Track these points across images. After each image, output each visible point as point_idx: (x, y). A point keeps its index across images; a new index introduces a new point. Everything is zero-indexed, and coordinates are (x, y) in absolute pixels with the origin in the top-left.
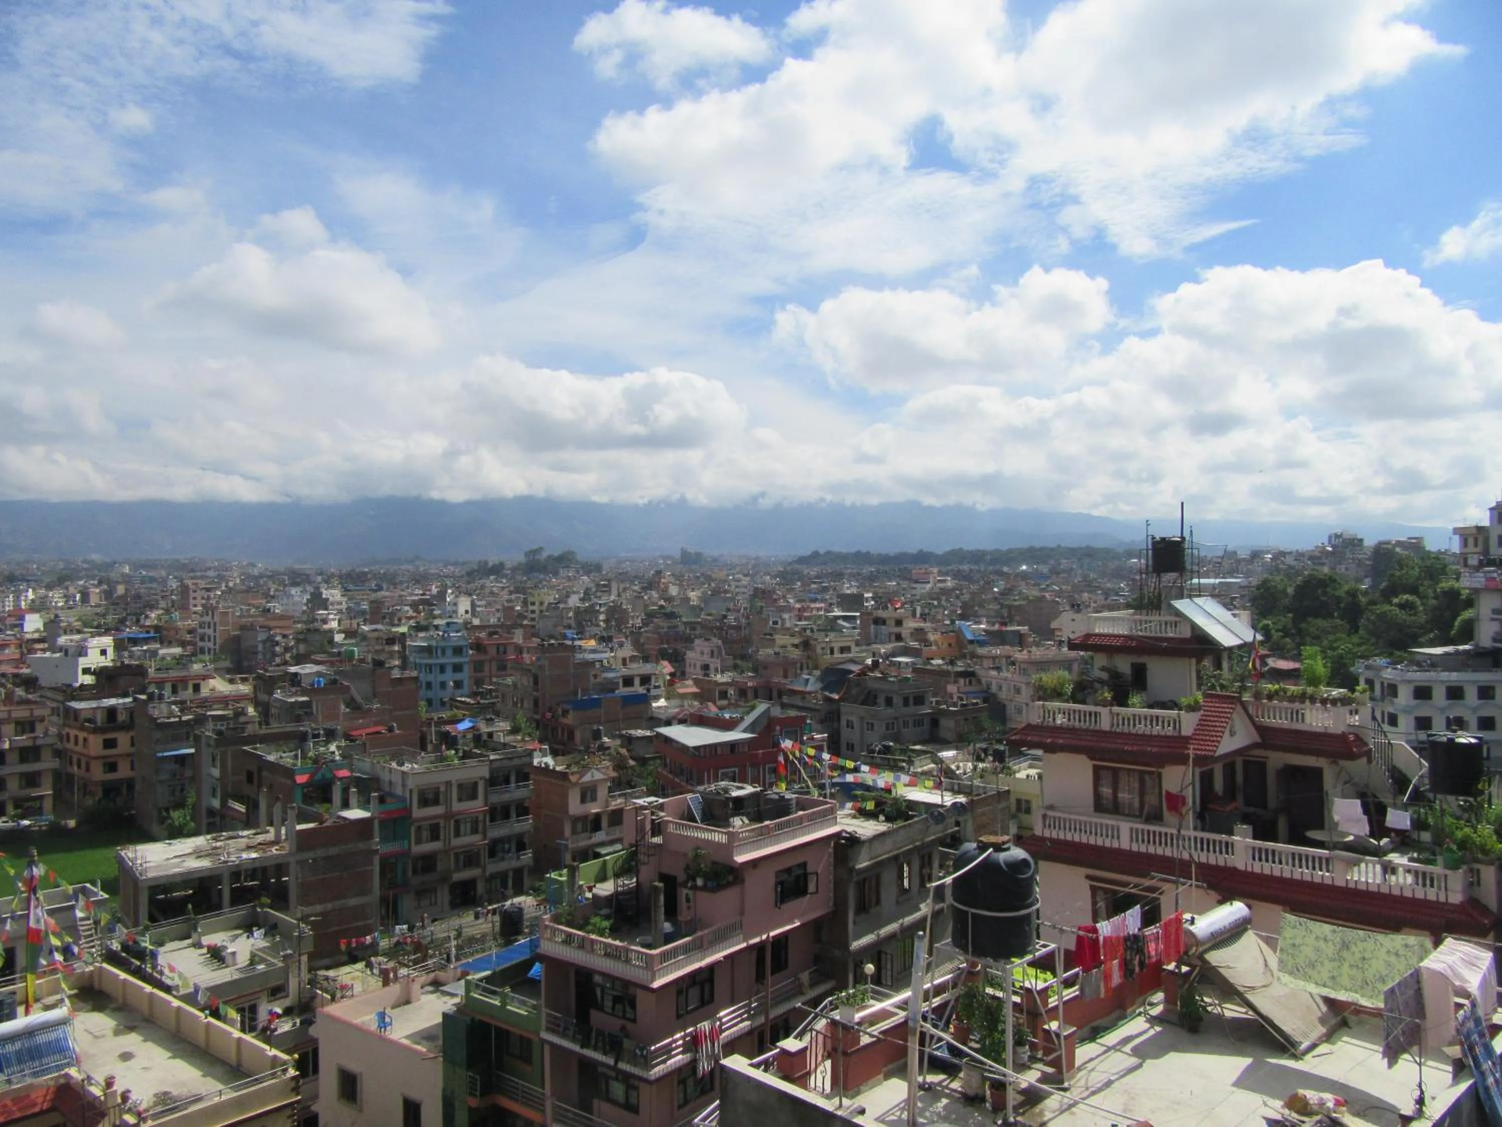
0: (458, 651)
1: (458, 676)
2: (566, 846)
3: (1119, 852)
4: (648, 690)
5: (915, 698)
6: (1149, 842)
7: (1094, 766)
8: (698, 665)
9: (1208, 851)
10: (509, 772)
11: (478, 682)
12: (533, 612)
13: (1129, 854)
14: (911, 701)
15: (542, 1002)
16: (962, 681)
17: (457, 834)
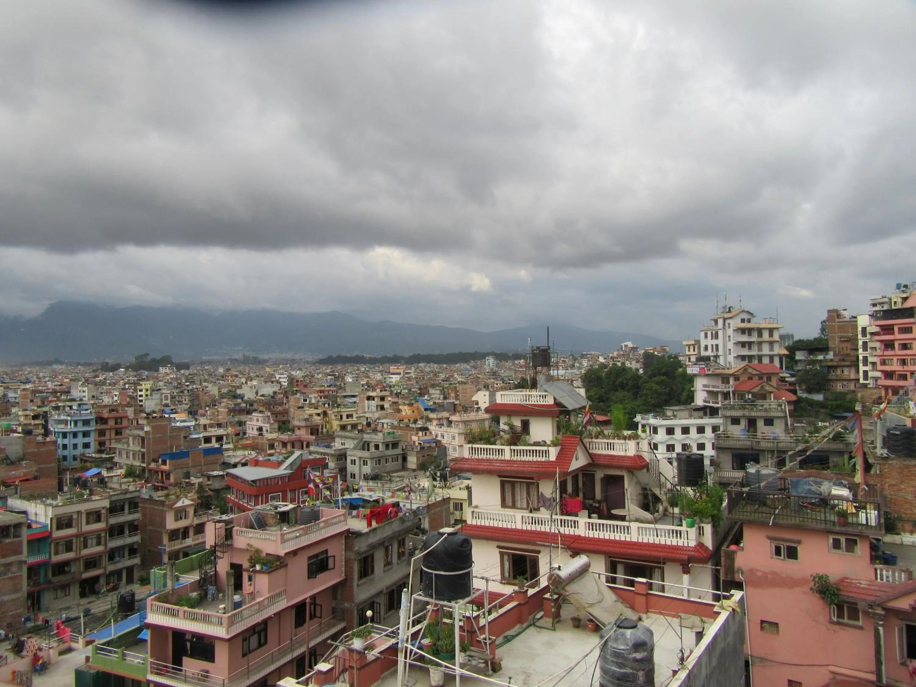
0: (86, 423)
1: (86, 440)
2: (165, 550)
3: (516, 531)
4: (222, 445)
5: (393, 445)
6: (532, 523)
7: (501, 481)
8: (255, 428)
9: (565, 526)
10: (124, 503)
11: (101, 444)
12: (141, 396)
13: (522, 532)
14: (390, 446)
15: (149, 655)
16: (420, 433)
17: (85, 547)
